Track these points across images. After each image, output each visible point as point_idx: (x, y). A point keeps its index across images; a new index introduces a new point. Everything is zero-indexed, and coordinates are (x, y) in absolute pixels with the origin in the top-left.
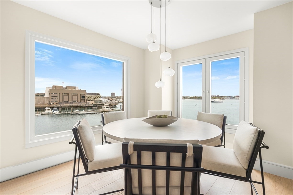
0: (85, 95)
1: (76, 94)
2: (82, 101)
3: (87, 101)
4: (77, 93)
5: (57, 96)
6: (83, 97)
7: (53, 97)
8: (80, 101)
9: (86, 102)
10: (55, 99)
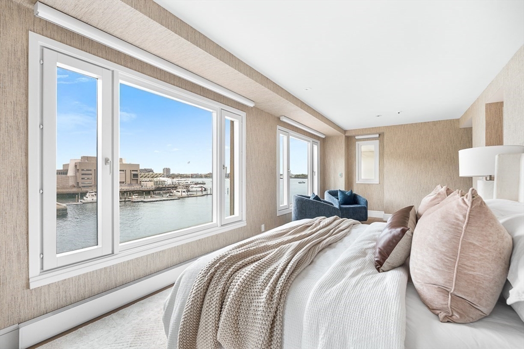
0: (138, 173)
1: (123, 171)
2: (134, 182)
3: (142, 183)
4: (125, 170)
5: (91, 174)
6: (136, 176)
7: (84, 176)
8: (129, 183)
9: (140, 183)
10: (88, 179)
